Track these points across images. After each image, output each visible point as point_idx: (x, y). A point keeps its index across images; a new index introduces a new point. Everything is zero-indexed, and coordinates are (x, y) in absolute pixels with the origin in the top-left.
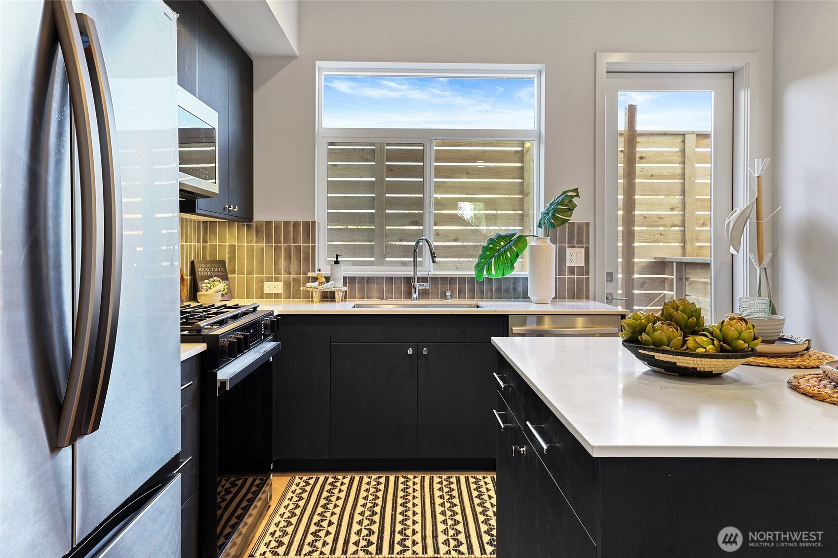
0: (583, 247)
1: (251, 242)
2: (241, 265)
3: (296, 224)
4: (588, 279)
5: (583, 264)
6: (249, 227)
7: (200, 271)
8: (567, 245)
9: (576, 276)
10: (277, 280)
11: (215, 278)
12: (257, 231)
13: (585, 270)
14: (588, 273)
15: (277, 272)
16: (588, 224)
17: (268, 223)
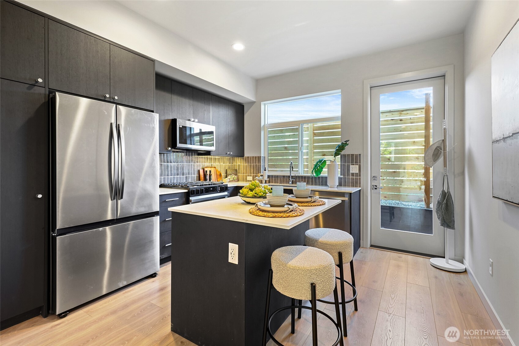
0: (358, 165)
1: (244, 163)
2: (241, 171)
3: (256, 157)
4: (360, 179)
5: (357, 172)
6: (243, 159)
7: (228, 172)
8: (351, 164)
9: (355, 177)
10: (251, 176)
11: (233, 175)
12: (245, 160)
13: (359, 174)
14: (360, 176)
15: (251, 173)
16: (360, 155)
17: (248, 157)
